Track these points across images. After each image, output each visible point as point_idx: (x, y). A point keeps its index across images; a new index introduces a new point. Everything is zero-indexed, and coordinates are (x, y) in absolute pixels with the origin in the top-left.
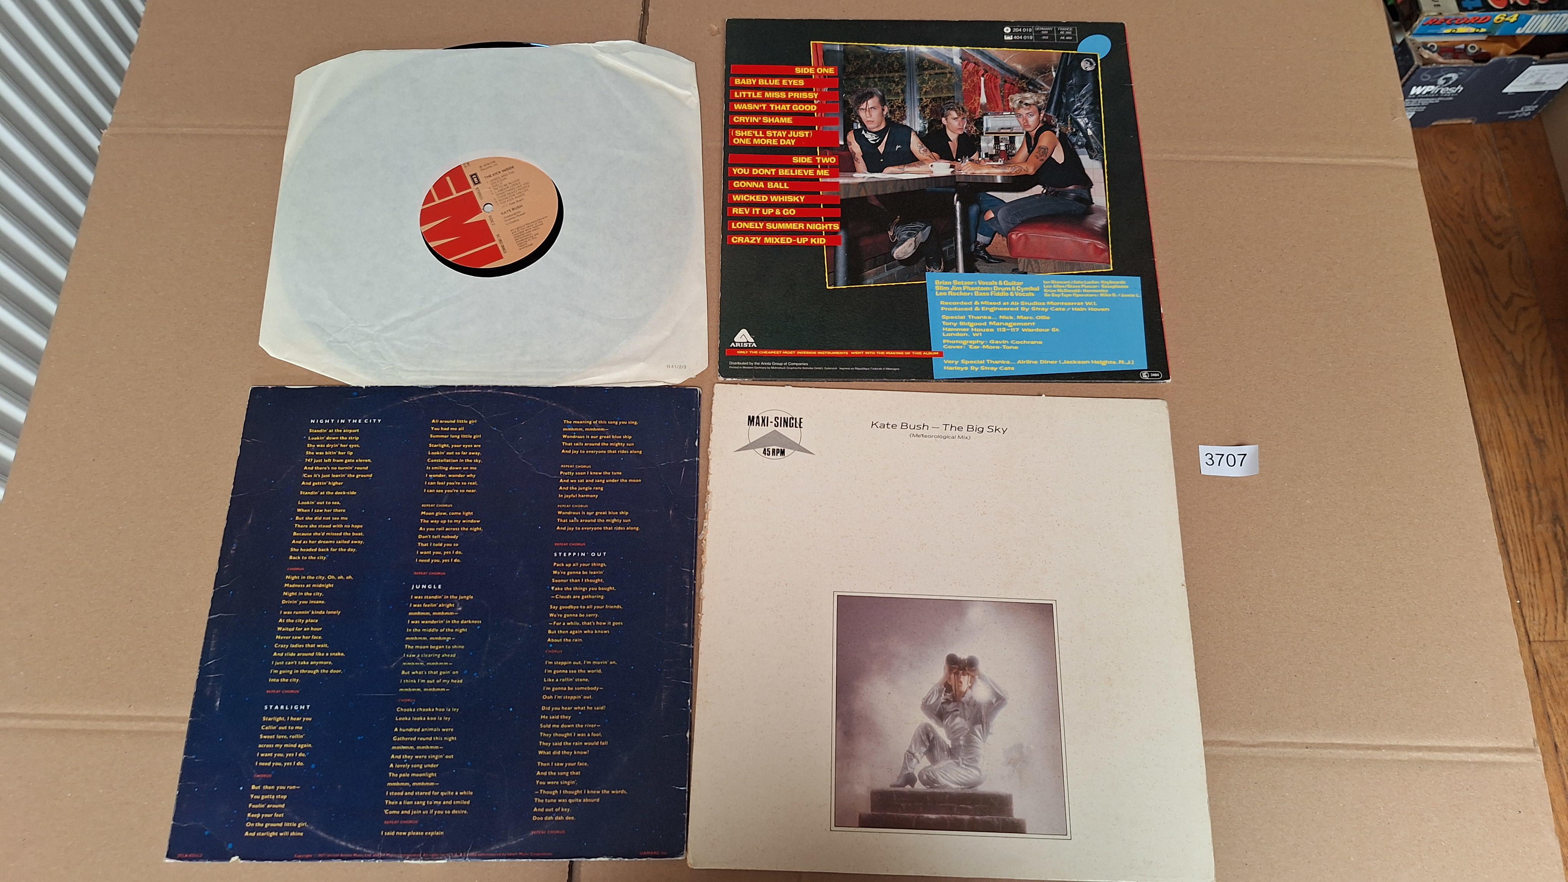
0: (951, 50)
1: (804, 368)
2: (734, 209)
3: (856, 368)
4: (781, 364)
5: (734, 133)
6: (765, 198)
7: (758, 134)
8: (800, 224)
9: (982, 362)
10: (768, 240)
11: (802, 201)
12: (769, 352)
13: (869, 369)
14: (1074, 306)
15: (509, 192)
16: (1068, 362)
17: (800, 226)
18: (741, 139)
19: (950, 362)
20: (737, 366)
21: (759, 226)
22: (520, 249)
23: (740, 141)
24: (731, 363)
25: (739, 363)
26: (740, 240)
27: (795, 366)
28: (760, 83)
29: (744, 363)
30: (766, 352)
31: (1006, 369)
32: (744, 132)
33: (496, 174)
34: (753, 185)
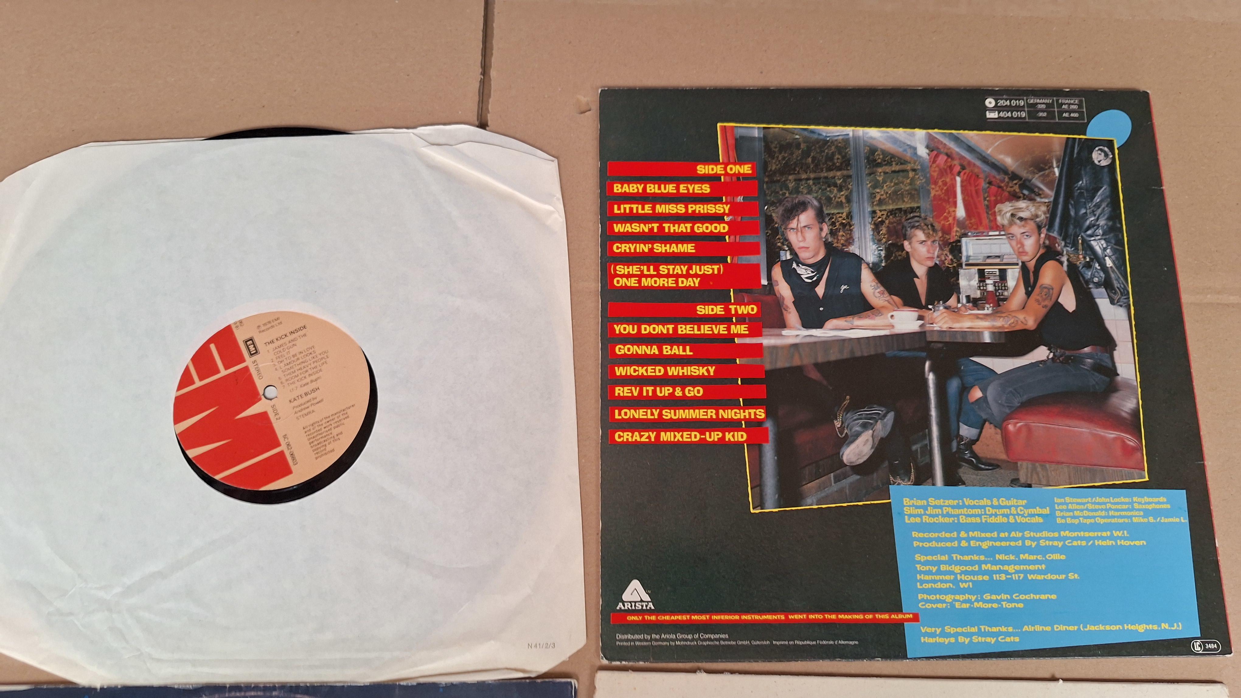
0: (913, 135)
1: (722, 643)
2: (617, 389)
3: (797, 642)
4: (690, 637)
5: (615, 270)
6: (660, 371)
7: (649, 270)
8: (709, 411)
9: (974, 630)
10: (666, 436)
11: (712, 374)
12: (673, 618)
13: (814, 643)
14: (1098, 538)
15: (300, 366)
16: (1093, 628)
17: (709, 414)
18: (625, 279)
19: (929, 630)
20: (627, 640)
21: (652, 414)
22: (316, 458)
23: (623, 282)
24: (619, 636)
25: (630, 636)
26: (627, 436)
27: (710, 640)
28: (648, 191)
29: (637, 637)
30: (667, 618)
31: (1008, 639)
32: (628, 268)
33: (281, 338)
34: (642, 350)
